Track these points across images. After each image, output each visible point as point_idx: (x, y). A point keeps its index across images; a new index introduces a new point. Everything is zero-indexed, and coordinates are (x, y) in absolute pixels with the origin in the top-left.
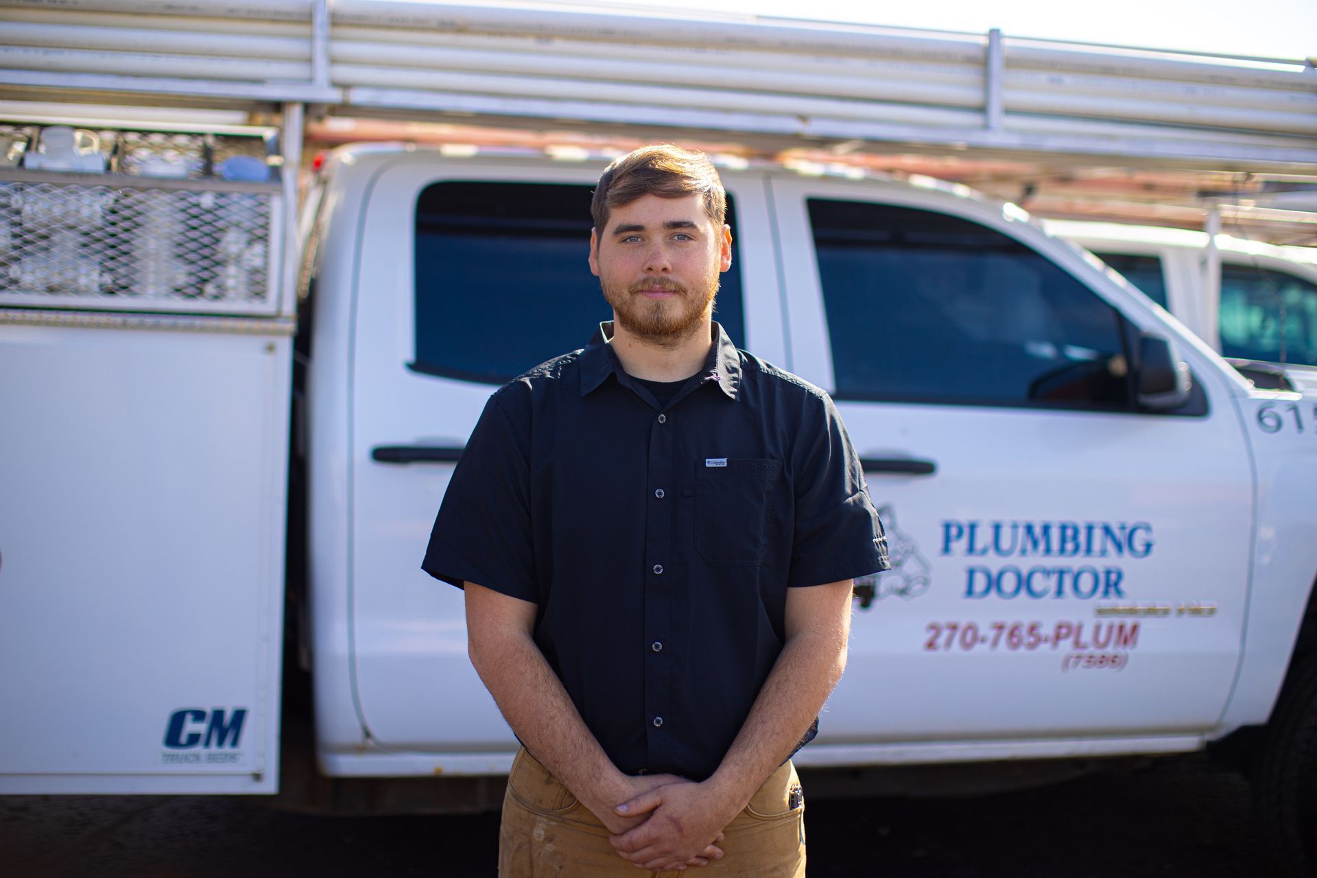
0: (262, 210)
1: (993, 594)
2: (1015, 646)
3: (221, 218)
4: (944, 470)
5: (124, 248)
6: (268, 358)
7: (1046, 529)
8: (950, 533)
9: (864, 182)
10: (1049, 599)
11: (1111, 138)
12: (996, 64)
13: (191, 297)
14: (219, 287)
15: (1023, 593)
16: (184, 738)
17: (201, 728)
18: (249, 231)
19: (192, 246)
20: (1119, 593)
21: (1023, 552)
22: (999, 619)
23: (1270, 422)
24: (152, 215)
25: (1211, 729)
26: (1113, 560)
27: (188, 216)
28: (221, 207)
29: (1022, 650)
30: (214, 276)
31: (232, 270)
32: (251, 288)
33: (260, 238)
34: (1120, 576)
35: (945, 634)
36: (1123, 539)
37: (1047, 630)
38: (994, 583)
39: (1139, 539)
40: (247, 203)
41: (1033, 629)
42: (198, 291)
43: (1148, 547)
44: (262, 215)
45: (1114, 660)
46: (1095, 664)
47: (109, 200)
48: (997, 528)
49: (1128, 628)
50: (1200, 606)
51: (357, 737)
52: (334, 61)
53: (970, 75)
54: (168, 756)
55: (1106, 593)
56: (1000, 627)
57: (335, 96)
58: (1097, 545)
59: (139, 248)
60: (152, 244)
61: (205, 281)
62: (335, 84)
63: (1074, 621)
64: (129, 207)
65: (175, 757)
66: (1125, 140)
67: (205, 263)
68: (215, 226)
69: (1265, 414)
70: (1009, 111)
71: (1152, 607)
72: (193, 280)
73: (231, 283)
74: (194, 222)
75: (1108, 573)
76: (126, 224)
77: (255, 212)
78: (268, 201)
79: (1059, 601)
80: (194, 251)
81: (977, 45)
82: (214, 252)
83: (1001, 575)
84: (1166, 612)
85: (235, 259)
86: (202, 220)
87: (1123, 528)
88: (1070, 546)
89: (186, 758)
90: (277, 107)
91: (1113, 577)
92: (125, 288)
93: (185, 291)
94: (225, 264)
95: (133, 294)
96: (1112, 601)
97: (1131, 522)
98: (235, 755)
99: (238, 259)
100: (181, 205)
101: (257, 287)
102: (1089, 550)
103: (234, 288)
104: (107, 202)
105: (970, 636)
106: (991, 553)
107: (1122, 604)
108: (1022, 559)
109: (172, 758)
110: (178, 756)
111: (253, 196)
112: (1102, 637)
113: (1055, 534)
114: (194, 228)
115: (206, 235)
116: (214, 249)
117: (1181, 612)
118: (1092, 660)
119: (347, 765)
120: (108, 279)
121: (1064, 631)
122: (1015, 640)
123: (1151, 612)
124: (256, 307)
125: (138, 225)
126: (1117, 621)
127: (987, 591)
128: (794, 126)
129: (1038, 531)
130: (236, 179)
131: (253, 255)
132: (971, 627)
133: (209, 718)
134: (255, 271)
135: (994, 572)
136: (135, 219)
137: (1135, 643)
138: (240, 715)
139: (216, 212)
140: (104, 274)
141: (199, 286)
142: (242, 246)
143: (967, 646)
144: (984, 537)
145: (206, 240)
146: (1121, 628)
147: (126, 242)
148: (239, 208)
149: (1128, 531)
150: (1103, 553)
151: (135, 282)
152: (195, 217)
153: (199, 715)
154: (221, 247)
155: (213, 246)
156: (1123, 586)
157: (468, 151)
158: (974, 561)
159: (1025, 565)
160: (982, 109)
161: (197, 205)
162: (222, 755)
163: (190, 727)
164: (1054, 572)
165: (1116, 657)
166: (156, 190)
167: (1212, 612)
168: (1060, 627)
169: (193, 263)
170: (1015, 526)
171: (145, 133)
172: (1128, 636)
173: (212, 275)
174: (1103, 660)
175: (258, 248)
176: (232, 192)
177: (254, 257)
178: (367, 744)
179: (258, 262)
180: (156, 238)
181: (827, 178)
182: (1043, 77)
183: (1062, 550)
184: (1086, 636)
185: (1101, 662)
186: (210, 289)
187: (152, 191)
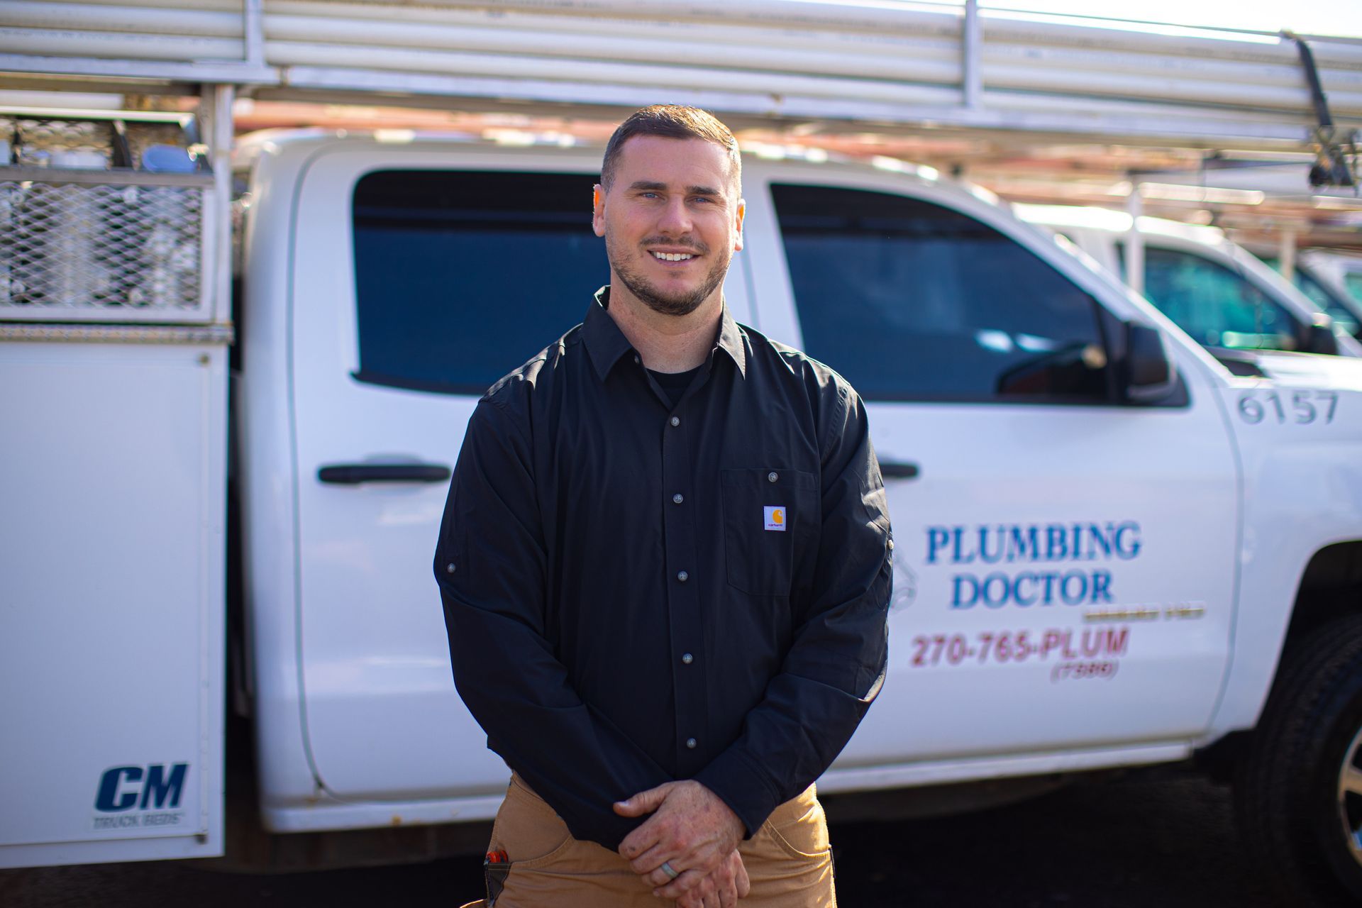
0: (193, 204)
1: (980, 604)
2: (1003, 657)
3: (146, 215)
4: (927, 472)
5: (38, 250)
6: (204, 371)
7: (1033, 532)
8: (935, 538)
9: (827, 165)
10: (1037, 607)
11: (1091, 115)
12: (974, 36)
13: (115, 304)
14: (145, 292)
15: (1011, 603)
16: (118, 800)
17: (138, 787)
18: (179, 229)
19: (115, 246)
20: (1108, 597)
21: (1010, 557)
22: (988, 628)
23: (1251, 411)
24: (69, 212)
25: (1199, 735)
26: (1102, 562)
27: (108, 214)
28: (146, 202)
29: (1011, 662)
30: (141, 280)
31: (160, 273)
32: (184, 293)
33: (190, 237)
34: (1108, 579)
35: (932, 647)
36: (1110, 541)
37: (1036, 639)
38: (981, 591)
39: (1127, 539)
40: (176, 197)
41: (1021, 638)
42: (122, 298)
43: (1136, 547)
44: (193, 211)
45: (1104, 669)
46: (1085, 674)
47: (18, 197)
48: (983, 533)
49: (1117, 634)
50: (1189, 608)
51: (308, 788)
52: (269, 37)
53: (946, 49)
54: (102, 819)
55: (1094, 597)
56: (987, 638)
57: (271, 76)
58: (1084, 548)
59: (52, 250)
60: (69, 246)
61: (130, 286)
62: (271, 64)
63: (1062, 628)
64: (40, 204)
65: (108, 821)
66: (1104, 117)
67: (130, 266)
68: (140, 225)
69: (1247, 403)
70: (989, 87)
71: (1141, 611)
72: (116, 285)
73: (159, 287)
74: (116, 221)
75: (1096, 576)
76: (39, 224)
77: (186, 208)
78: (200, 195)
79: (1048, 608)
80: (118, 253)
81: (952, 17)
82: (137, 253)
83: (988, 583)
84: (1154, 615)
85: (164, 260)
86: (125, 218)
87: (1110, 528)
88: (1057, 550)
89: (121, 822)
90: (195, 89)
91: (1101, 580)
92: (39, 296)
93: (109, 297)
94: (153, 267)
95: (49, 303)
96: (1101, 607)
97: (1118, 521)
98: (175, 815)
99: (166, 261)
100: (102, 201)
101: (189, 291)
102: (1076, 553)
103: (163, 294)
104: (17, 198)
105: (956, 648)
106: (978, 561)
107: (1111, 608)
108: (1010, 565)
109: (105, 823)
110: (112, 819)
111: (182, 190)
112: (1091, 645)
113: (1042, 538)
114: (117, 227)
115: (133, 234)
116: (139, 250)
117: (1169, 614)
118: (1083, 669)
119: (298, 820)
120: (19, 286)
121: (1053, 640)
122: (1004, 651)
123: (1140, 616)
124: (189, 314)
125: (52, 224)
126: (1105, 626)
127: (974, 600)
128: (765, 105)
129: (1024, 534)
130: (160, 172)
131: (184, 256)
132: (958, 640)
133: (145, 776)
134: (185, 274)
135: (981, 579)
136: (51, 218)
137: (1125, 650)
138: (180, 771)
139: (142, 209)
140: (16, 281)
141: (124, 291)
142: (171, 245)
143: (955, 659)
144: (970, 543)
145: (130, 240)
146: (1110, 634)
147: (40, 243)
148: (166, 202)
149: (1116, 531)
150: (1091, 555)
151: (50, 289)
152: (118, 214)
153: (134, 773)
154: (145, 248)
155: (140, 247)
156: (1112, 589)
157: (405, 136)
158: (961, 569)
159: (1012, 570)
160: (959, 85)
161: (120, 201)
162: (162, 815)
163: (125, 786)
164: (1043, 578)
165: (1105, 665)
166: (72, 185)
167: (1199, 613)
168: (1049, 635)
169: (114, 266)
170: (1001, 531)
171: (43, 120)
172: (1116, 642)
173: (138, 279)
174: (1093, 669)
175: (189, 248)
176: (159, 186)
177: (184, 258)
178: (320, 795)
179: (189, 264)
180: (74, 239)
181: (787, 162)
182: (1020, 51)
183: (1050, 554)
184: (1076, 644)
185: (1091, 671)
186: (136, 295)
187: (69, 186)
